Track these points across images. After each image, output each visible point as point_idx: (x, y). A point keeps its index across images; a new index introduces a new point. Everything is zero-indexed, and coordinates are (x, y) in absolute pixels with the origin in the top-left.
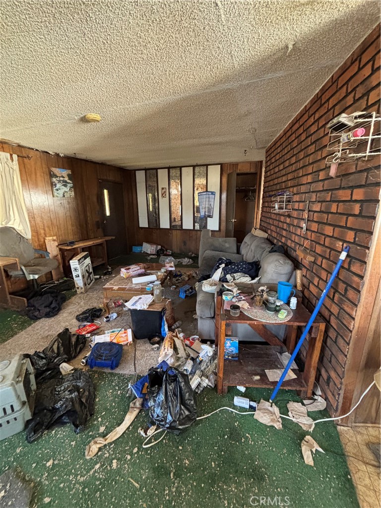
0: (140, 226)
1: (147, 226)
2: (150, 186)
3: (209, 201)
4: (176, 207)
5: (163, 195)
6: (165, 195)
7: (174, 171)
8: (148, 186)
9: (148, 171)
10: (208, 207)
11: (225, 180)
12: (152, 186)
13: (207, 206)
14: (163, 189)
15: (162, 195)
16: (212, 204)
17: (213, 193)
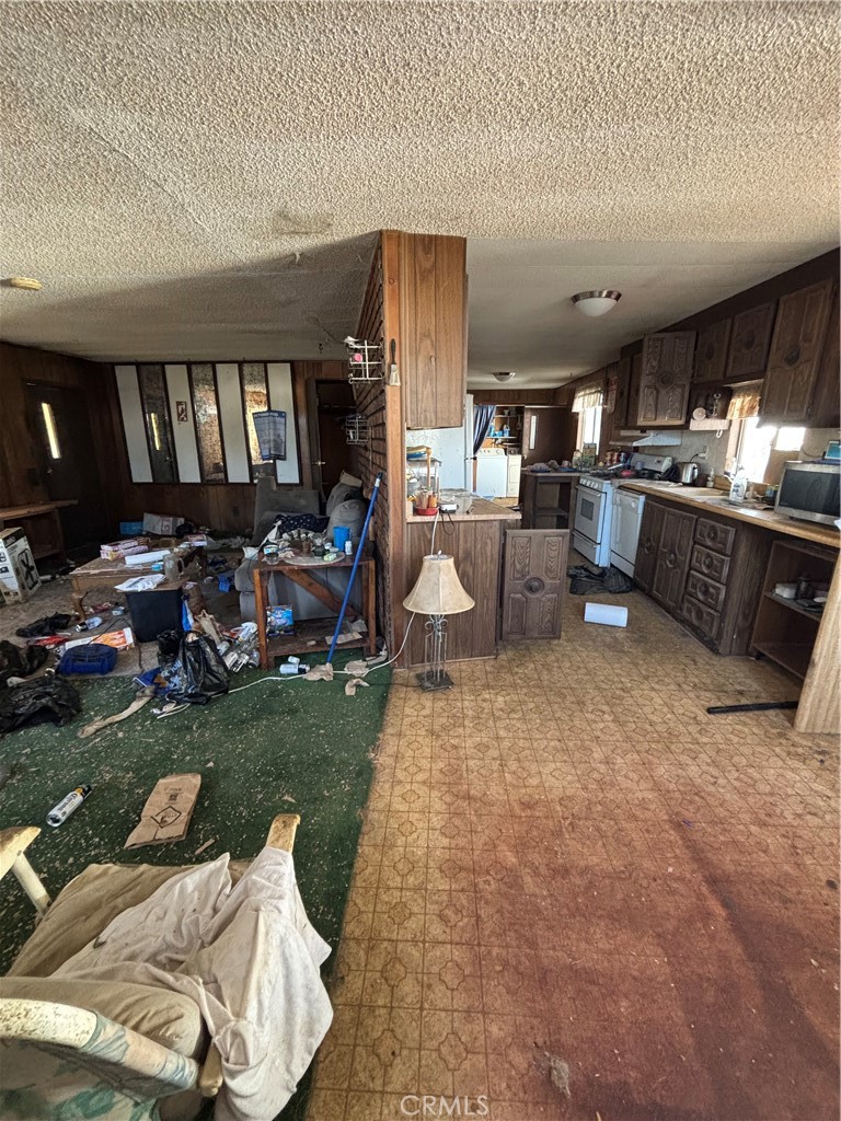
0: (134, 481)
1: (151, 481)
2: (150, 397)
3: (275, 429)
4: (211, 440)
5: (182, 416)
6: (186, 416)
7: (202, 369)
8: (145, 397)
9: (143, 368)
10: (275, 441)
11: (301, 391)
12: (155, 398)
13: (272, 437)
14: (179, 403)
15: (179, 415)
16: (282, 433)
17: (282, 414)
